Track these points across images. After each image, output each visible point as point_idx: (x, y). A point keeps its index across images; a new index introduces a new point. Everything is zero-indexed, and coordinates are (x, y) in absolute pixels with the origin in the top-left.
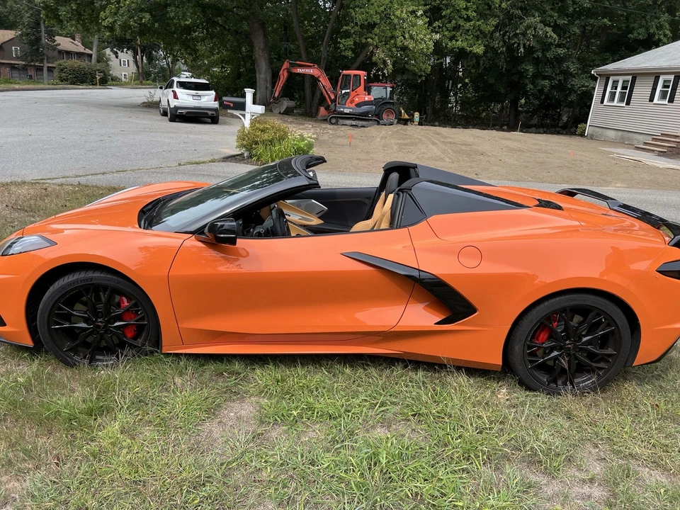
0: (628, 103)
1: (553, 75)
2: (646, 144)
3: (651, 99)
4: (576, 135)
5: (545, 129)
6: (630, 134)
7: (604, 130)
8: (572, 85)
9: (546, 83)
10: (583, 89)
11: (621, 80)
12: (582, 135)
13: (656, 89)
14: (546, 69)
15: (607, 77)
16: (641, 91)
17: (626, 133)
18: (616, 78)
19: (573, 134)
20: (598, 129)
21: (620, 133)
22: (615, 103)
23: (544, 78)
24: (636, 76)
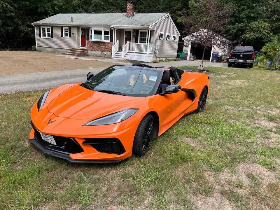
0: (52, 37)
1: (11, 24)
2: (69, 52)
3: (62, 36)
4: (32, 50)
5: (12, 49)
6: (57, 49)
7: (45, 48)
8: (21, 29)
9: (10, 28)
10: (26, 31)
11: (46, 28)
12: (35, 50)
13: (63, 32)
14: (8, 22)
15: (39, 27)
16: (57, 33)
17: (55, 49)
18: (44, 27)
19: (31, 50)
20: (42, 48)
21: (53, 49)
22: (46, 37)
23: (8, 26)
24: (53, 27)
